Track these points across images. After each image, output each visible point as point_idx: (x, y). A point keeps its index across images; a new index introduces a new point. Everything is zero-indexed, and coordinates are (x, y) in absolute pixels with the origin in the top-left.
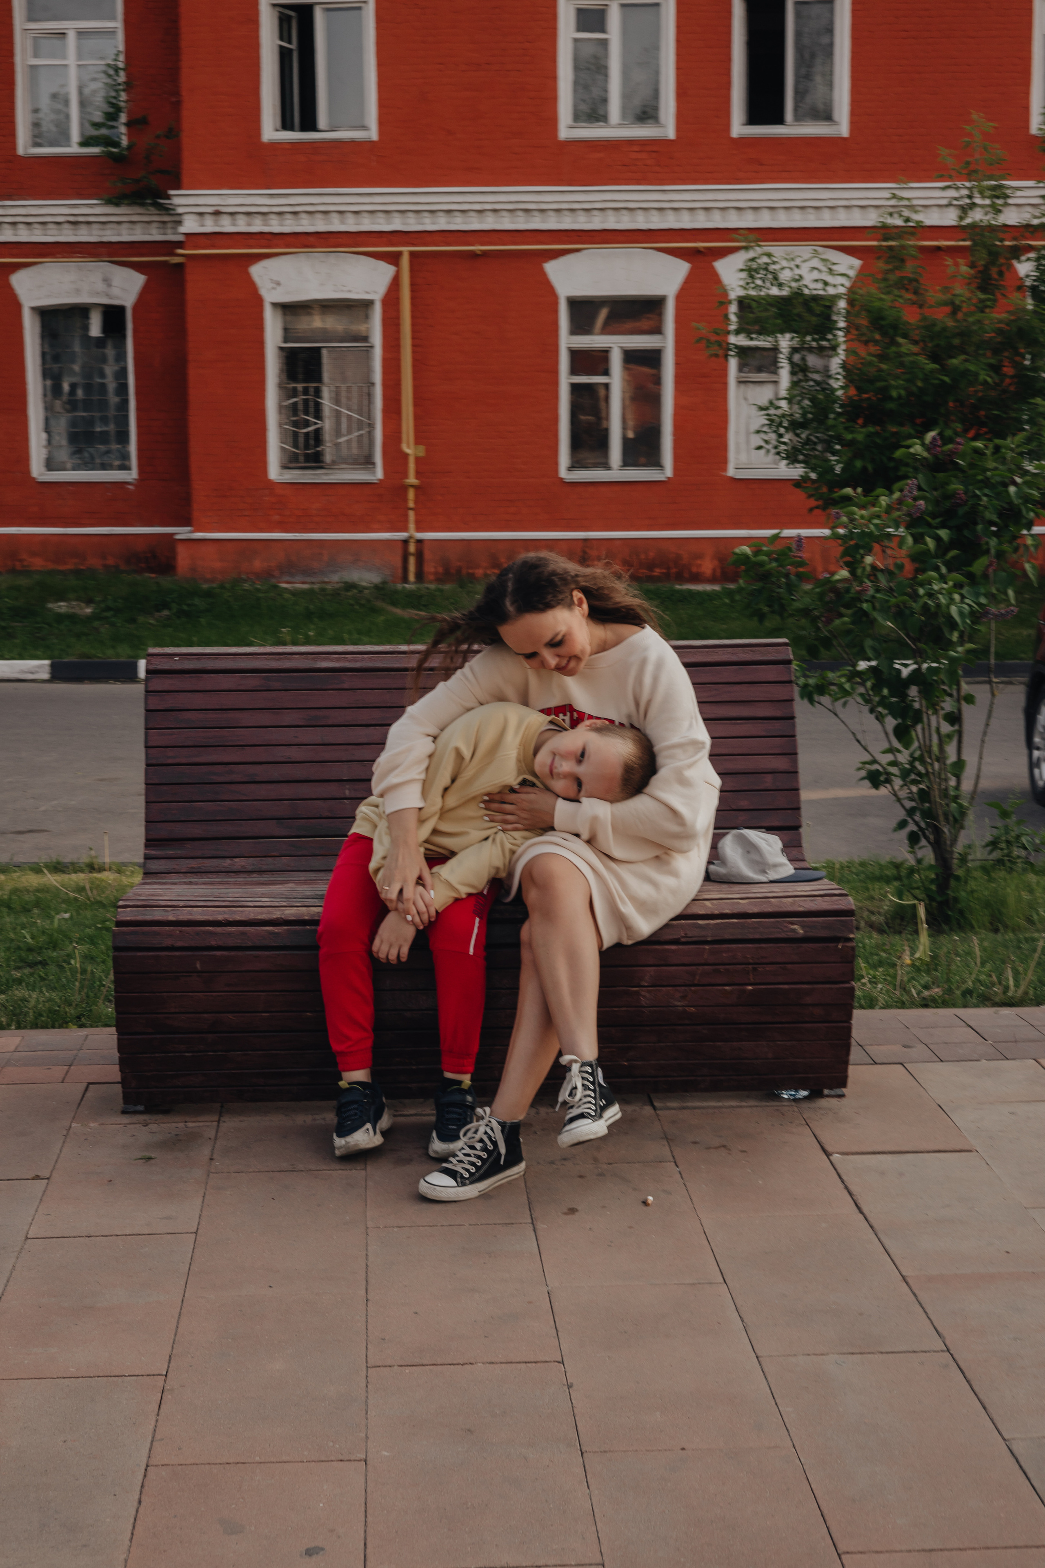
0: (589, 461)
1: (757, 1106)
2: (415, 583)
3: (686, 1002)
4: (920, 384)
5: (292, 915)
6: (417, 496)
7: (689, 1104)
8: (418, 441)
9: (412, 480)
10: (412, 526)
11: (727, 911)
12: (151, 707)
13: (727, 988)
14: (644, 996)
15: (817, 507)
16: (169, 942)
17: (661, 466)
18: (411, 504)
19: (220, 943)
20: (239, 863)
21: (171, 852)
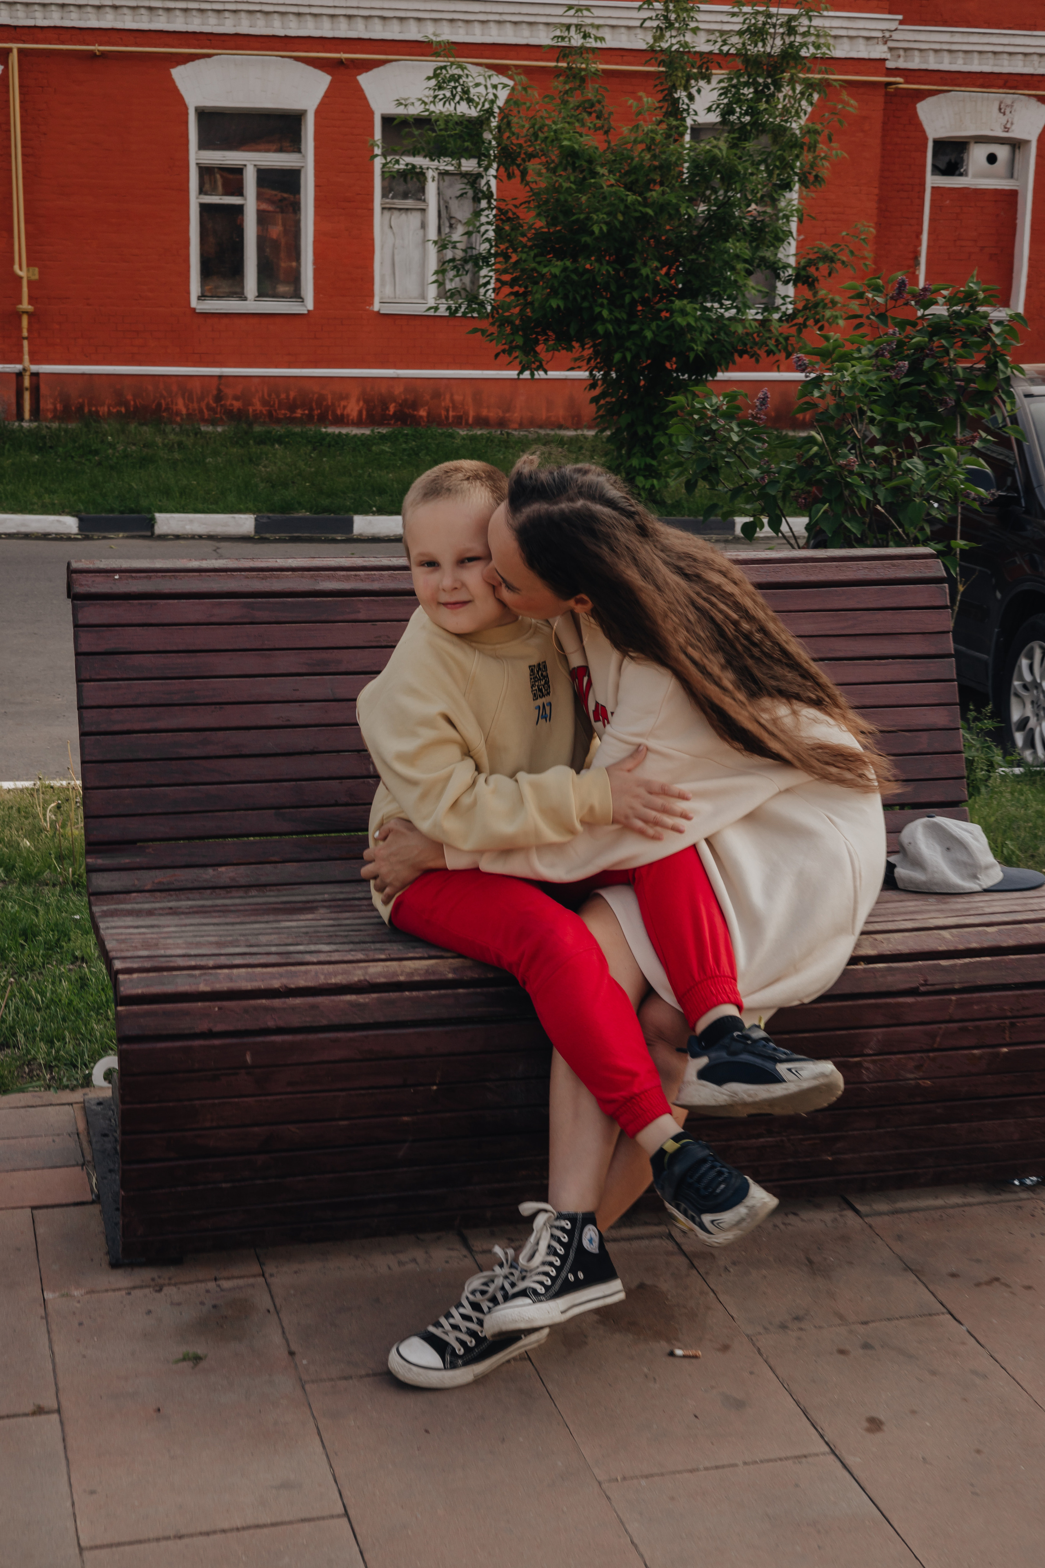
0: (221, 290)
1: (988, 1203)
2: (31, 421)
3: (921, 1074)
4: (620, 218)
5: (380, 975)
6: (29, 323)
7: (901, 1205)
8: (31, 262)
9: (25, 306)
10: (26, 357)
11: (974, 945)
12: (84, 648)
13: (975, 1052)
14: (867, 1069)
15: (504, 351)
16: (203, 1026)
17: (301, 298)
18: (25, 333)
19: (281, 1023)
20: (226, 874)
21: (125, 861)
